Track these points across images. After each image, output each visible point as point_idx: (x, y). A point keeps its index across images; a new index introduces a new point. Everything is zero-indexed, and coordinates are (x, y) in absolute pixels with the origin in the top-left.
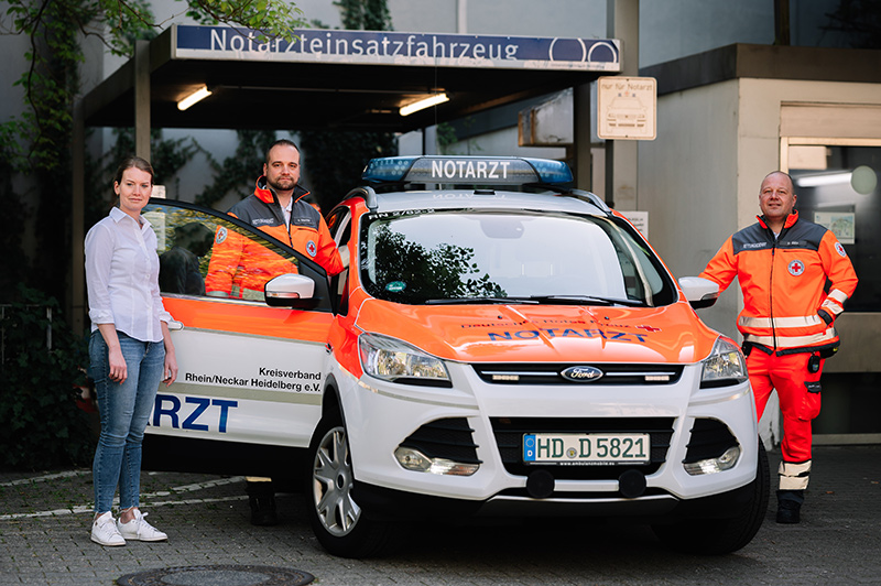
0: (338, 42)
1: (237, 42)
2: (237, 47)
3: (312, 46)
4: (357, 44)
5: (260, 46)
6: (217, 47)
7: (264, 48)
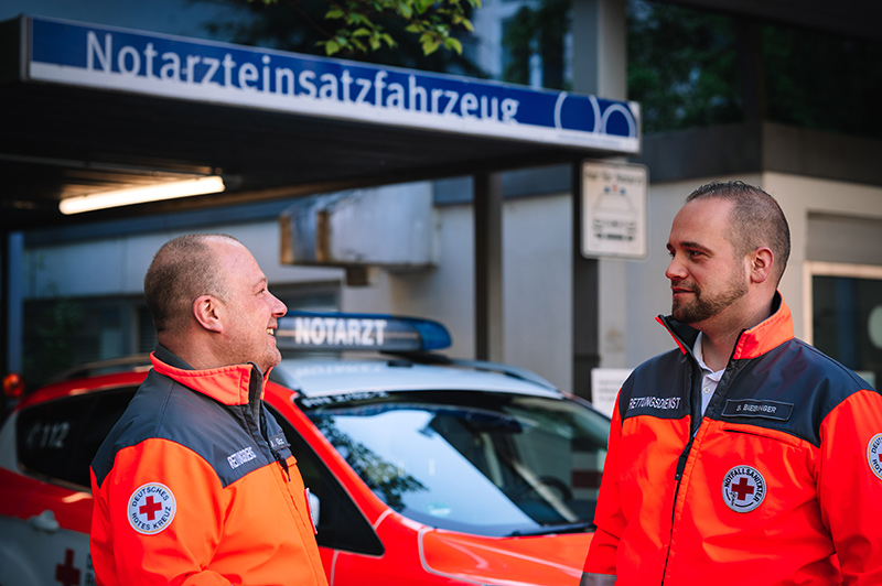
0: (280, 73)
1: (129, 58)
2: (129, 66)
3: (243, 77)
4: (308, 79)
5: (164, 70)
6: (98, 66)
7: (170, 73)
